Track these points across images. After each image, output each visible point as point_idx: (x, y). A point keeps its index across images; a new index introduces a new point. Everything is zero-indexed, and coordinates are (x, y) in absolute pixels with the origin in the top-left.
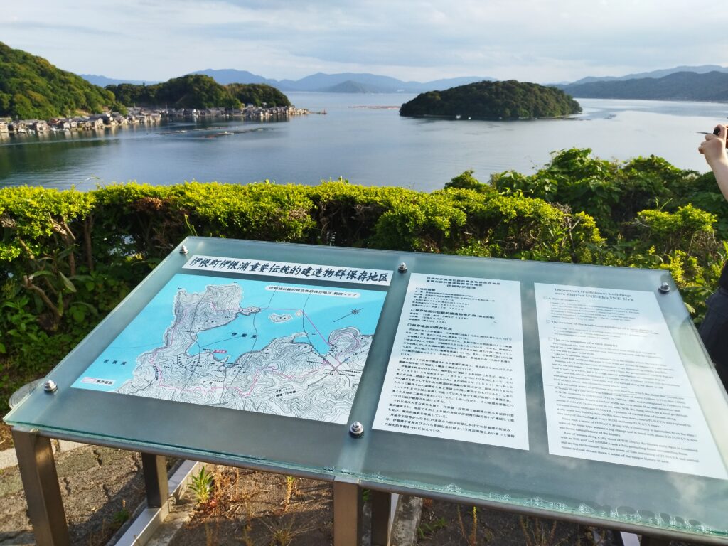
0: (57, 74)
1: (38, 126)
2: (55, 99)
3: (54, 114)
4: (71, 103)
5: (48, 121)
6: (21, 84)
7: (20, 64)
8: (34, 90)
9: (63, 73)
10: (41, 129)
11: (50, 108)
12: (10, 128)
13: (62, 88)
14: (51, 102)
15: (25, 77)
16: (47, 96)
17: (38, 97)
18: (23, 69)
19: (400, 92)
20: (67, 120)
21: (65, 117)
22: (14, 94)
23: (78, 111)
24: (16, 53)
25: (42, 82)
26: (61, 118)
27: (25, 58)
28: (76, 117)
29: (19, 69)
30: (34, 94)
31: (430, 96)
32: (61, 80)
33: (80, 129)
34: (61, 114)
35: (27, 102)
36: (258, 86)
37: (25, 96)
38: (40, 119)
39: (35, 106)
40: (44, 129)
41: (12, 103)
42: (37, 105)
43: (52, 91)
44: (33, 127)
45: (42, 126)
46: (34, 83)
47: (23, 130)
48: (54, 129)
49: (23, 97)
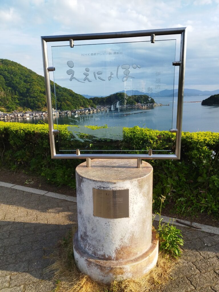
0: (75, 95)
1: (68, 113)
2: (74, 103)
3: (73, 109)
4: (79, 105)
5: (71, 111)
6: (64, 99)
7: (64, 92)
9: (77, 94)
11: (72, 106)
12: (60, 113)
13: (76, 99)
14: (72, 104)
15: (65, 96)
16: (72, 102)
17: (68, 103)
18: (65, 94)
20: (77, 111)
21: (76, 109)
22: (62, 102)
23: (80, 107)
24: (63, 88)
25: (70, 98)
27: (65, 90)
28: (80, 109)
29: (64, 94)
30: (68, 102)
32: (76, 97)
33: (81, 113)
35: (65, 104)
36: (143, 96)
37: (65, 102)
38: (69, 110)
39: (67, 106)
40: (70, 113)
41: (61, 105)
42: (68, 105)
44: (66, 113)
46: (68, 98)
47: (63, 114)
48: (73, 114)
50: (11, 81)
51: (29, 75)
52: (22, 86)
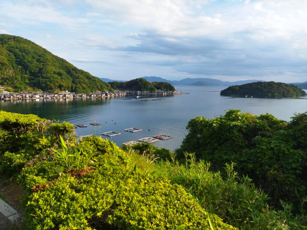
0: (92, 78)
1: (83, 96)
2: (90, 86)
3: (89, 92)
4: (95, 88)
5: (86, 94)
6: (80, 81)
7: (81, 74)
8: (83, 83)
9: (94, 77)
10: (84, 97)
11: (88, 89)
12: (74, 96)
13: (93, 83)
14: (89, 87)
15: (81, 79)
16: (88, 85)
17: (85, 86)
18: (81, 76)
19: (221, 86)
20: (93, 94)
21: (93, 93)
22: (77, 84)
23: (97, 91)
24: (80, 71)
25: (87, 80)
26: (91, 93)
27: (82, 72)
28: (96, 93)
29: (80, 76)
30: (83, 85)
31: (234, 88)
32: (93, 80)
33: (97, 97)
34: (91, 92)
35: (81, 87)
36: (163, 83)
37: (80, 85)
38: (84, 93)
39: (83, 89)
40: (85, 97)
41: (76, 88)
43: (90, 84)
44: (81, 96)
45: (84, 96)
46: (84, 81)
47: (78, 97)
48: (88, 97)
49: (80, 86)
50: (22, 60)
51: (43, 54)
52: (34, 66)
